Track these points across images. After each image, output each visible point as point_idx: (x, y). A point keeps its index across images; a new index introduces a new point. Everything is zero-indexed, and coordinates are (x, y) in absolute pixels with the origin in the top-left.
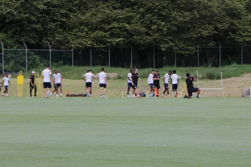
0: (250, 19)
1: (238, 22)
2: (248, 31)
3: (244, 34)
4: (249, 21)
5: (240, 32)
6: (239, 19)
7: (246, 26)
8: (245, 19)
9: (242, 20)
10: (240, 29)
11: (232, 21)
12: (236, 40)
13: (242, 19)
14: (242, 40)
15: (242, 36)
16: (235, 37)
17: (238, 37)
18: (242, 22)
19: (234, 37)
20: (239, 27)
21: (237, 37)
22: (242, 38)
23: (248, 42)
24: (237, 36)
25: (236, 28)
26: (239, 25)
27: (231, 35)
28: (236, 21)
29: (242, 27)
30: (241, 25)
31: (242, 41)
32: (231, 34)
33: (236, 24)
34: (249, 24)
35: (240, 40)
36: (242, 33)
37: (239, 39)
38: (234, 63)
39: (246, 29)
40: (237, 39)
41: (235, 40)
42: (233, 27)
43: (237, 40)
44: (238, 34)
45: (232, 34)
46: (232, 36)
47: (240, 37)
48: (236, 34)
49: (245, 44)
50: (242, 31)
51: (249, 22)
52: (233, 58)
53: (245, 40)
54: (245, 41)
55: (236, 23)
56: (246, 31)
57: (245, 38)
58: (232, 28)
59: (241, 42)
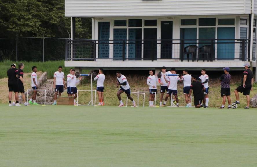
0: (27, 3)
1: (11, 7)
2: (24, 18)
3: (19, 23)
4: (25, 6)
5: (14, 19)
6: (12, 3)
7: (22, 12)
8: (20, 3)
9: (17, 4)
10: (15, 16)
11: (4, 5)
12: (9, 30)
13: (17, 2)
14: (17, 29)
15: (17, 25)
16: (8, 25)
17: (11, 26)
18: (17, 6)
19: (6, 26)
20: (13, 13)
21: (10, 26)
22: (17, 28)
23: (24, 33)
24: (11, 25)
25: (9, 14)
26: (13, 10)
27: (2, 23)
28: (9, 5)
29: (16, 13)
30: (16, 11)
31: (17, 31)
32: (2, 21)
33: (10, 9)
34: (25, 9)
35: (14, 30)
36: (17, 21)
37: (13, 28)
38: (6, 59)
39: (23, 16)
40: (10, 28)
41: (7, 29)
42: (5, 12)
43: (10, 30)
44: (11, 22)
45: (3, 22)
46: (3, 24)
47: (13, 26)
48: (9, 21)
49: (21, 35)
50: (17, 18)
51: (25, 7)
52: (6, 53)
53: (21, 30)
54: (21, 32)
55: (9, 8)
56: (22, 18)
57: (20, 27)
58: (4, 14)
59: (15, 33)
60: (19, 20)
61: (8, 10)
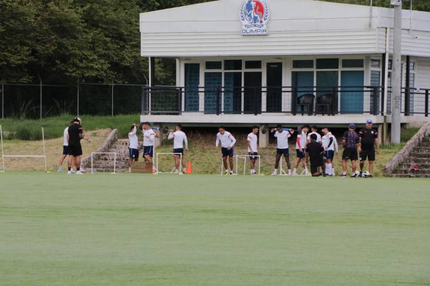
0: (92, 38)
1: (71, 44)
2: (88, 59)
3: (81, 65)
4: (89, 43)
5: (75, 59)
6: (72, 38)
7: (84, 50)
8: (83, 38)
9: (78, 41)
10: (75, 56)
11: (61, 41)
12: (67, 74)
13: (78, 38)
14: (78, 73)
15: (78, 67)
16: (66, 68)
17: (71, 69)
18: (78, 43)
19: (64, 69)
20: (73, 51)
21: (69, 69)
22: (78, 72)
23: (87, 79)
24: (70, 67)
25: (67, 53)
26: (74, 48)
27: (59, 64)
28: (68, 42)
29: (78, 52)
30: (77, 49)
31: (78, 75)
32: (59, 63)
33: (69, 47)
34: (89, 47)
35: (74, 74)
36: (78, 62)
37: (74, 71)
38: (64, 113)
39: (85, 55)
40: (69, 72)
41: (65, 74)
42: (62, 50)
43: (69, 74)
44: (70, 64)
45: (61, 63)
46: (60, 66)
47: (74, 69)
48: (68, 63)
49: (84, 81)
50: (78, 59)
51: (89, 45)
52: (64, 104)
53: (83, 75)
54: (83, 77)
55: (68, 45)
56: (84, 59)
57: (82, 70)
58: (62, 53)
59: (75, 78)
60: (81, 61)
61: (66, 48)
